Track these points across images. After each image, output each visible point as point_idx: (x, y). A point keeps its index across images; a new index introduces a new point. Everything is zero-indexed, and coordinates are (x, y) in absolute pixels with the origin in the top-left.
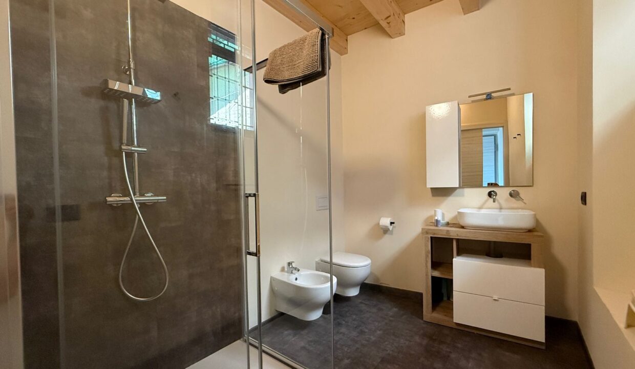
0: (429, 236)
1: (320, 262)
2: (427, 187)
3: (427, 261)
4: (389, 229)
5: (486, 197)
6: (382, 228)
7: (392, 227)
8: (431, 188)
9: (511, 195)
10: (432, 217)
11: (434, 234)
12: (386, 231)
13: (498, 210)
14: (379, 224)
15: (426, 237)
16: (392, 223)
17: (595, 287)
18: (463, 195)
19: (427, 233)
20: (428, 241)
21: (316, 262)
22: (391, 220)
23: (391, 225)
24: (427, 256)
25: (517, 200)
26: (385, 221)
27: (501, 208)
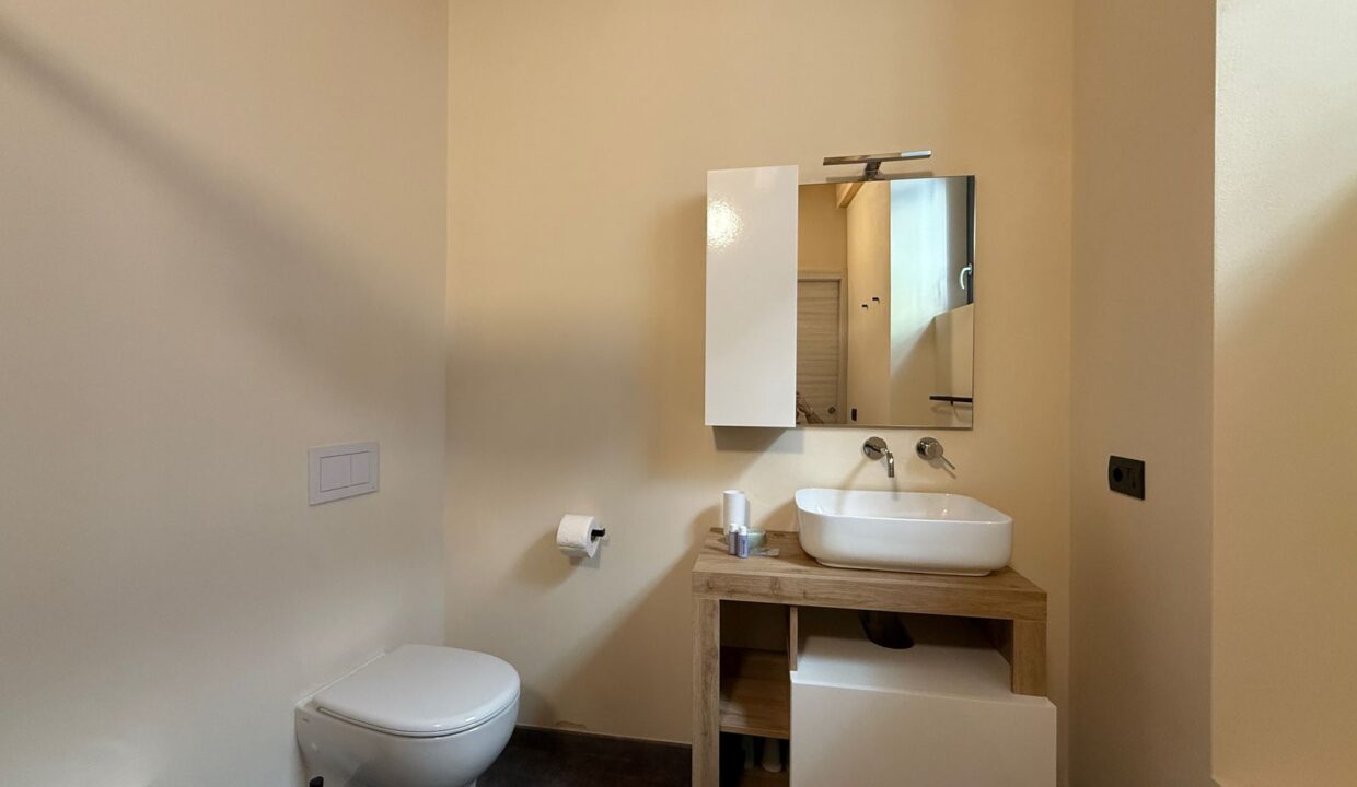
0: (717, 599)
1: (312, 712)
2: (707, 424)
3: (706, 685)
4: (586, 555)
5: (859, 454)
6: (564, 552)
7: (596, 544)
8: (717, 429)
9: (920, 449)
10: (712, 512)
11: (732, 592)
12: (576, 557)
13: (889, 494)
14: (555, 533)
15: (707, 601)
16: (596, 534)
17: (1214, 777)
18: (799, 449)
19: (710, 587)
20: (712, 616)
21: (298, 712)
22: (593, 522)
23: (593, 539)
24: (707, 668)
25: (936, 467)
26: (575, 529)
27: (896, 489)
